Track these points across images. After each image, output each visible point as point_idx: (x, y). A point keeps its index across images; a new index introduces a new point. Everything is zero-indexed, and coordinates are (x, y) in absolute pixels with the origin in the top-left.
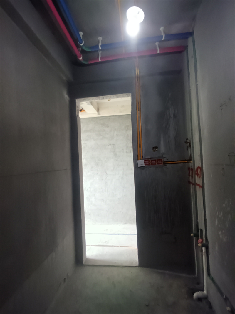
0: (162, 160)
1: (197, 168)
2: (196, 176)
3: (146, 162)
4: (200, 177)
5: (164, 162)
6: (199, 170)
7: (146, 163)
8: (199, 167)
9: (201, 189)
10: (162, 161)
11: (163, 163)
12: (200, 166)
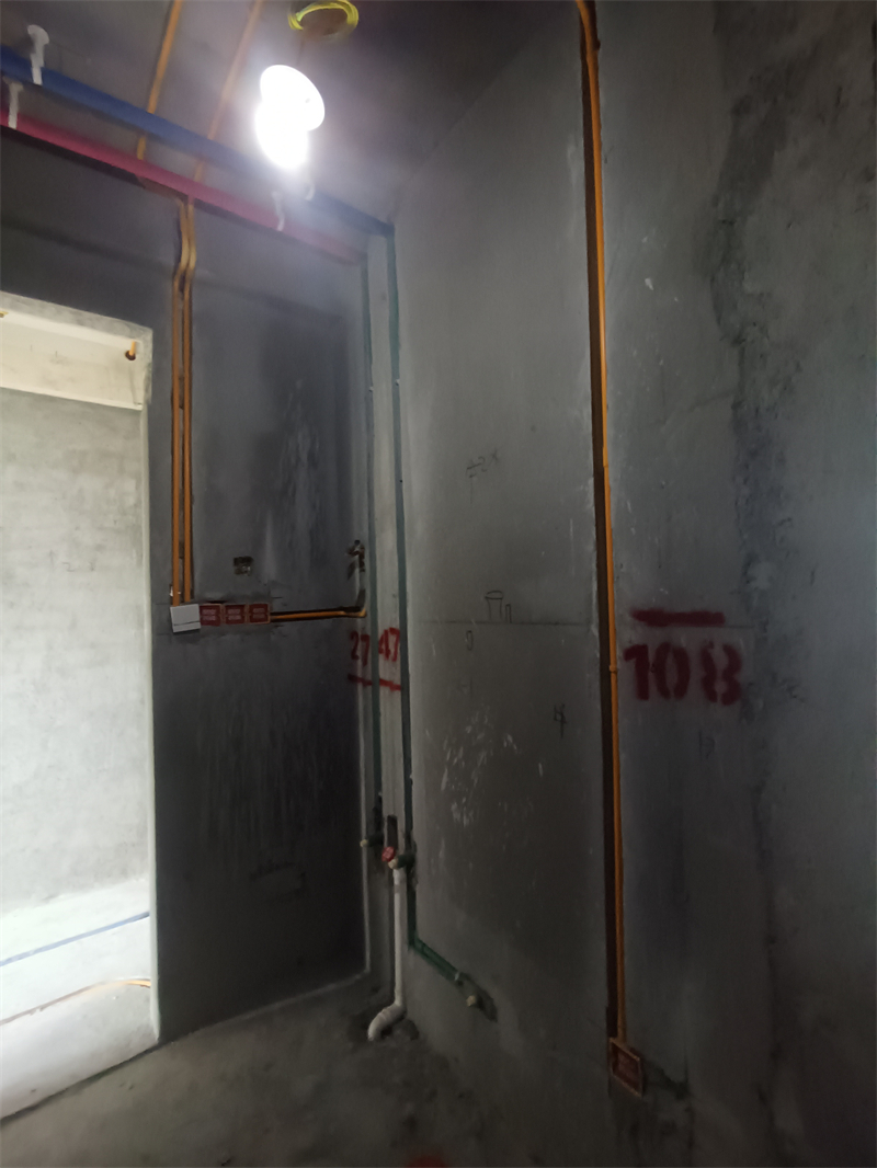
0: (265, 606)
1: (386, 632)
2: (381, 657)
3: (205, 611)
4: (395, 659)
5: (272, 614)
6: (392, 639)
7: (206, 618)
8: (393, 630)
9: (398, 694)
10: (266, 610)
11: (270, 618)
12: (396, 625)
